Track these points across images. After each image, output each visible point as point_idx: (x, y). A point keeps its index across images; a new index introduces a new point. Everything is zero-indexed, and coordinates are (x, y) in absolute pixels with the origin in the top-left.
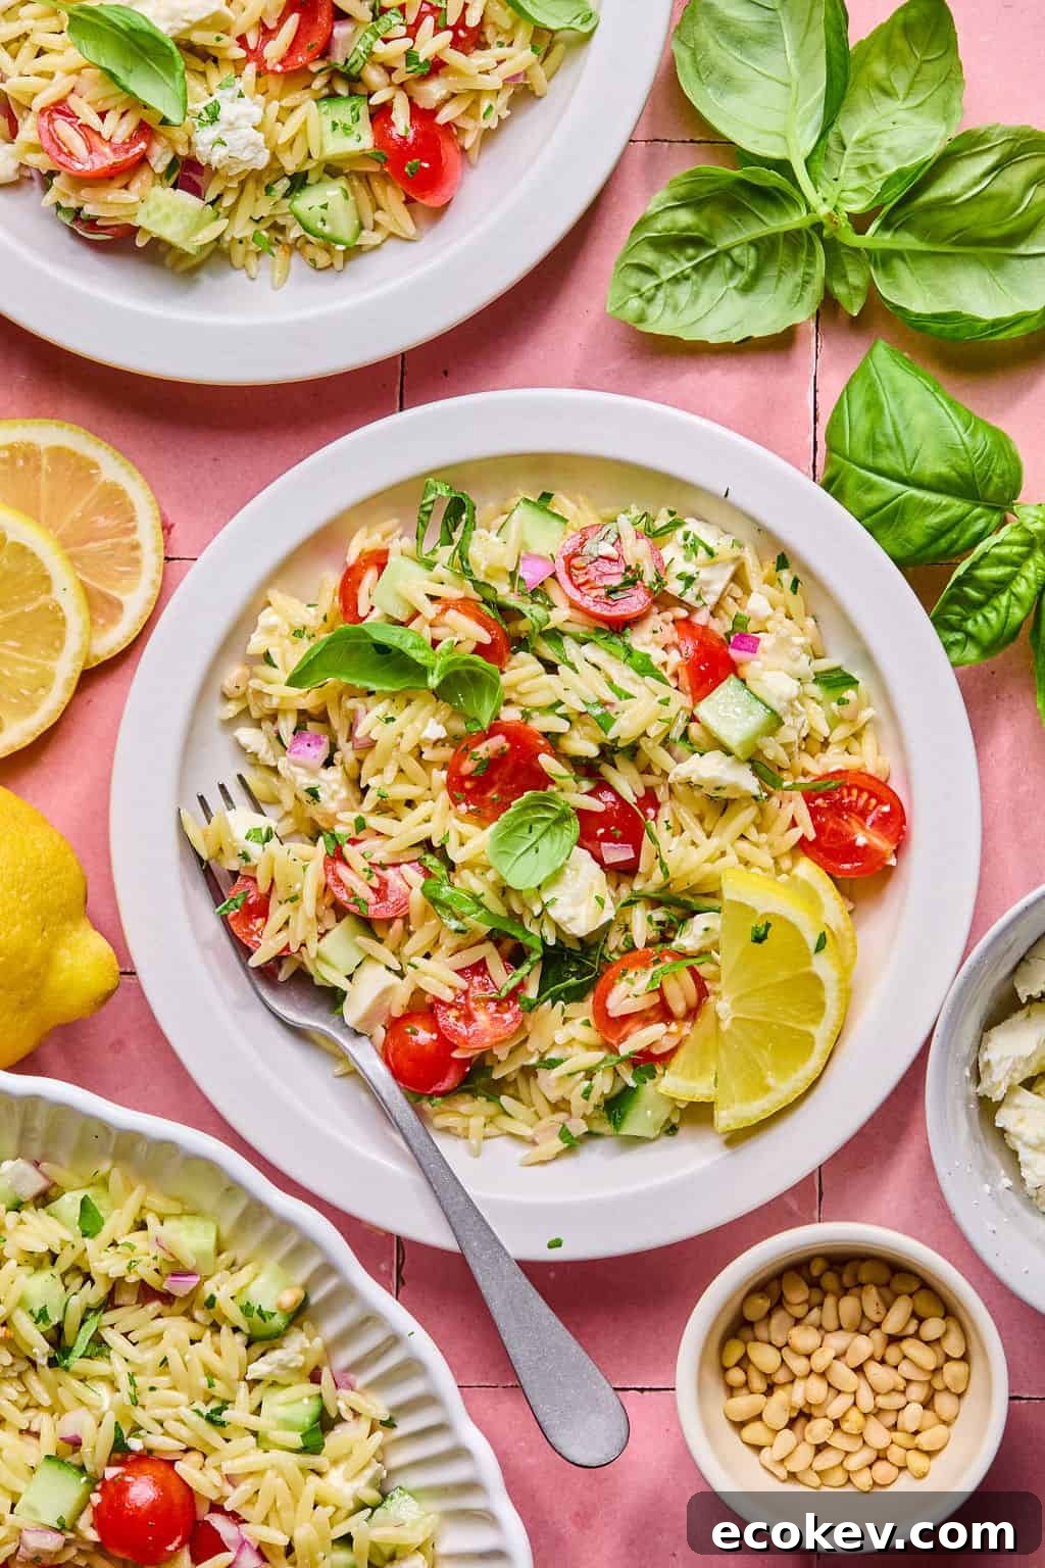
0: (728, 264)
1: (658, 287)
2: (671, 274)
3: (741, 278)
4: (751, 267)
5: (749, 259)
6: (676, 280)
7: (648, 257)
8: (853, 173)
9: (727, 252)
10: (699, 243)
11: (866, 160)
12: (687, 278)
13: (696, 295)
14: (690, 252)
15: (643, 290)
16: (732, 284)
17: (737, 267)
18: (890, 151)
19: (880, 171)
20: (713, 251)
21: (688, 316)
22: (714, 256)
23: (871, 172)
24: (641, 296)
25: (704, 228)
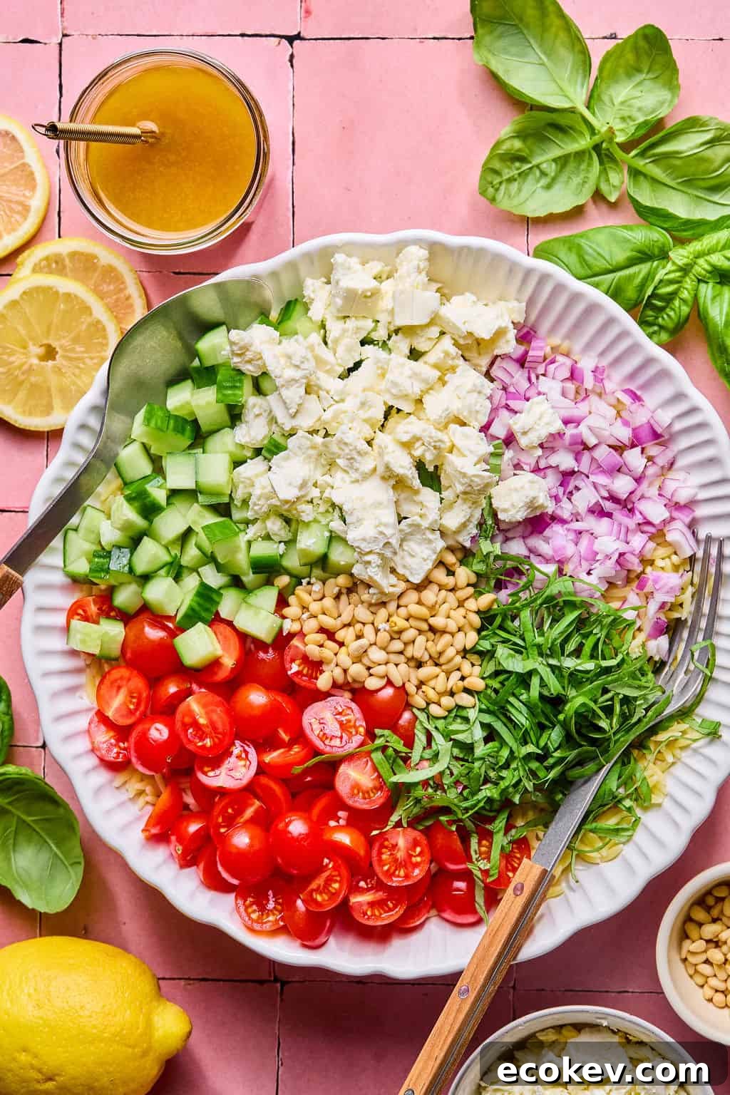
0: (538, 173)
1: (501, 183)
2: (507, 177)
3: (544, 182)
4: (553, 174)
5: (552, 169)
6: (511, 180)
7: (497, 165)
8: (618, 120)
9: (538, 166)
10: (523, 160)
11: (626, 114)
12: (515, 180)
13: (520, 190)
14: (517, 164)
15: (494, 183)
16: (539, 185)
17: (543, 174)
18: (640, 109)
19: (634, 121)
20: (530, 166)
21: (515, 202)
22: (531, 168)
23: (628, 120)
24: (493, 187)
25: (527, 151)
